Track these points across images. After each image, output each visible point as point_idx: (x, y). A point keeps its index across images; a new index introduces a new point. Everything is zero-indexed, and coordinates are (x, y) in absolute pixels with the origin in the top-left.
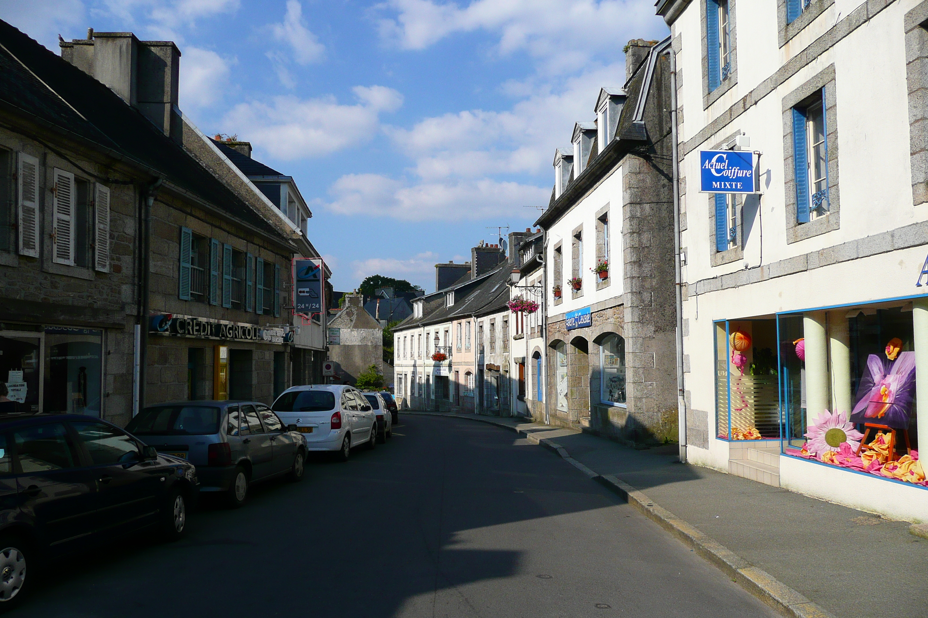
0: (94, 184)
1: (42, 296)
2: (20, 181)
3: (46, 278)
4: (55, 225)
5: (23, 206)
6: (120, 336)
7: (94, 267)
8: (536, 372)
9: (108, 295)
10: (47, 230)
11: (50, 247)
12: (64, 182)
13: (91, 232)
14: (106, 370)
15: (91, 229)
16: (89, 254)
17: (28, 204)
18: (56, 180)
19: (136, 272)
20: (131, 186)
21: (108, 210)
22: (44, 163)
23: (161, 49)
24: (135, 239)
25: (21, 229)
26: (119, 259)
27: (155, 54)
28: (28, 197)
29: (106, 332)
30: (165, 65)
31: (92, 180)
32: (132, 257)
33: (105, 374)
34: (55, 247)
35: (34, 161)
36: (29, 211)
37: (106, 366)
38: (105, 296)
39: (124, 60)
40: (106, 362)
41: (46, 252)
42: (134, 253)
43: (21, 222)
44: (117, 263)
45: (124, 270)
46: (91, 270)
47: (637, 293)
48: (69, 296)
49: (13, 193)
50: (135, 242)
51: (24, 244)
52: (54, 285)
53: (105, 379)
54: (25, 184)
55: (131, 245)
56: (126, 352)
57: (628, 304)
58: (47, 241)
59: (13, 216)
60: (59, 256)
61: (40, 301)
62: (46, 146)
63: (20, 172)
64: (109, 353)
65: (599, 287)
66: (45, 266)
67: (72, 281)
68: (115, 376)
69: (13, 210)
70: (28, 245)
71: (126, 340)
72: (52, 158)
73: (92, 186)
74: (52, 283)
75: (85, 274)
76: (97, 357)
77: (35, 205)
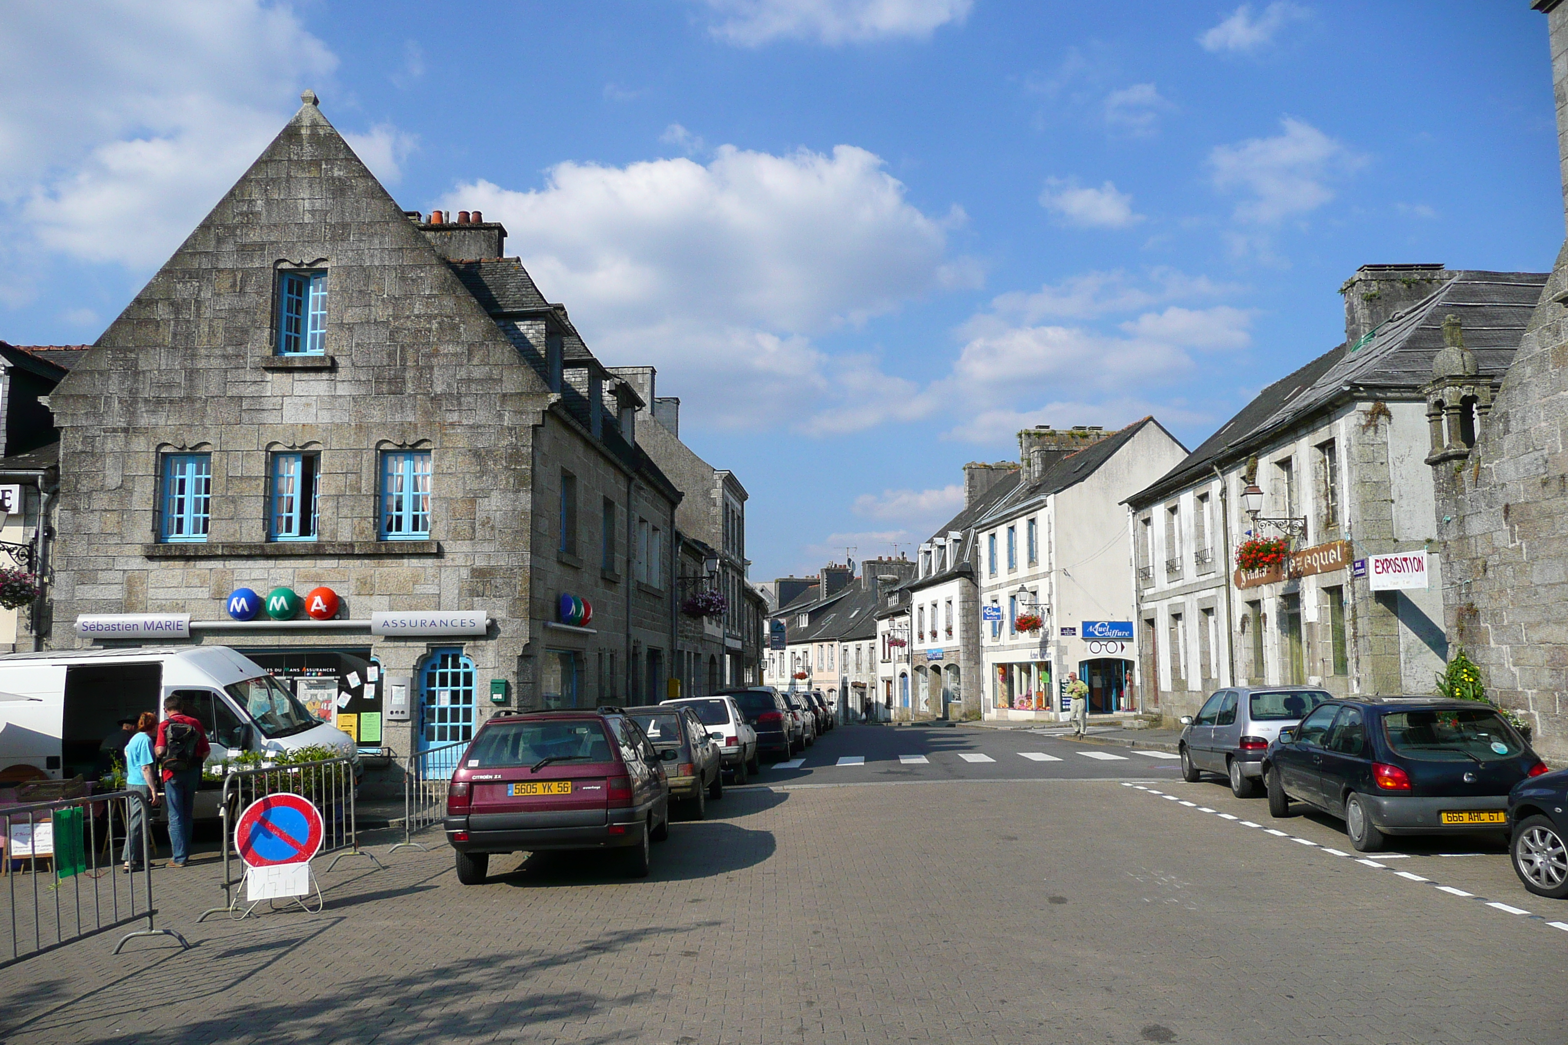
8: (902, 687)
47: (966, 646)
57: (961, 651)
65: (947, 639)
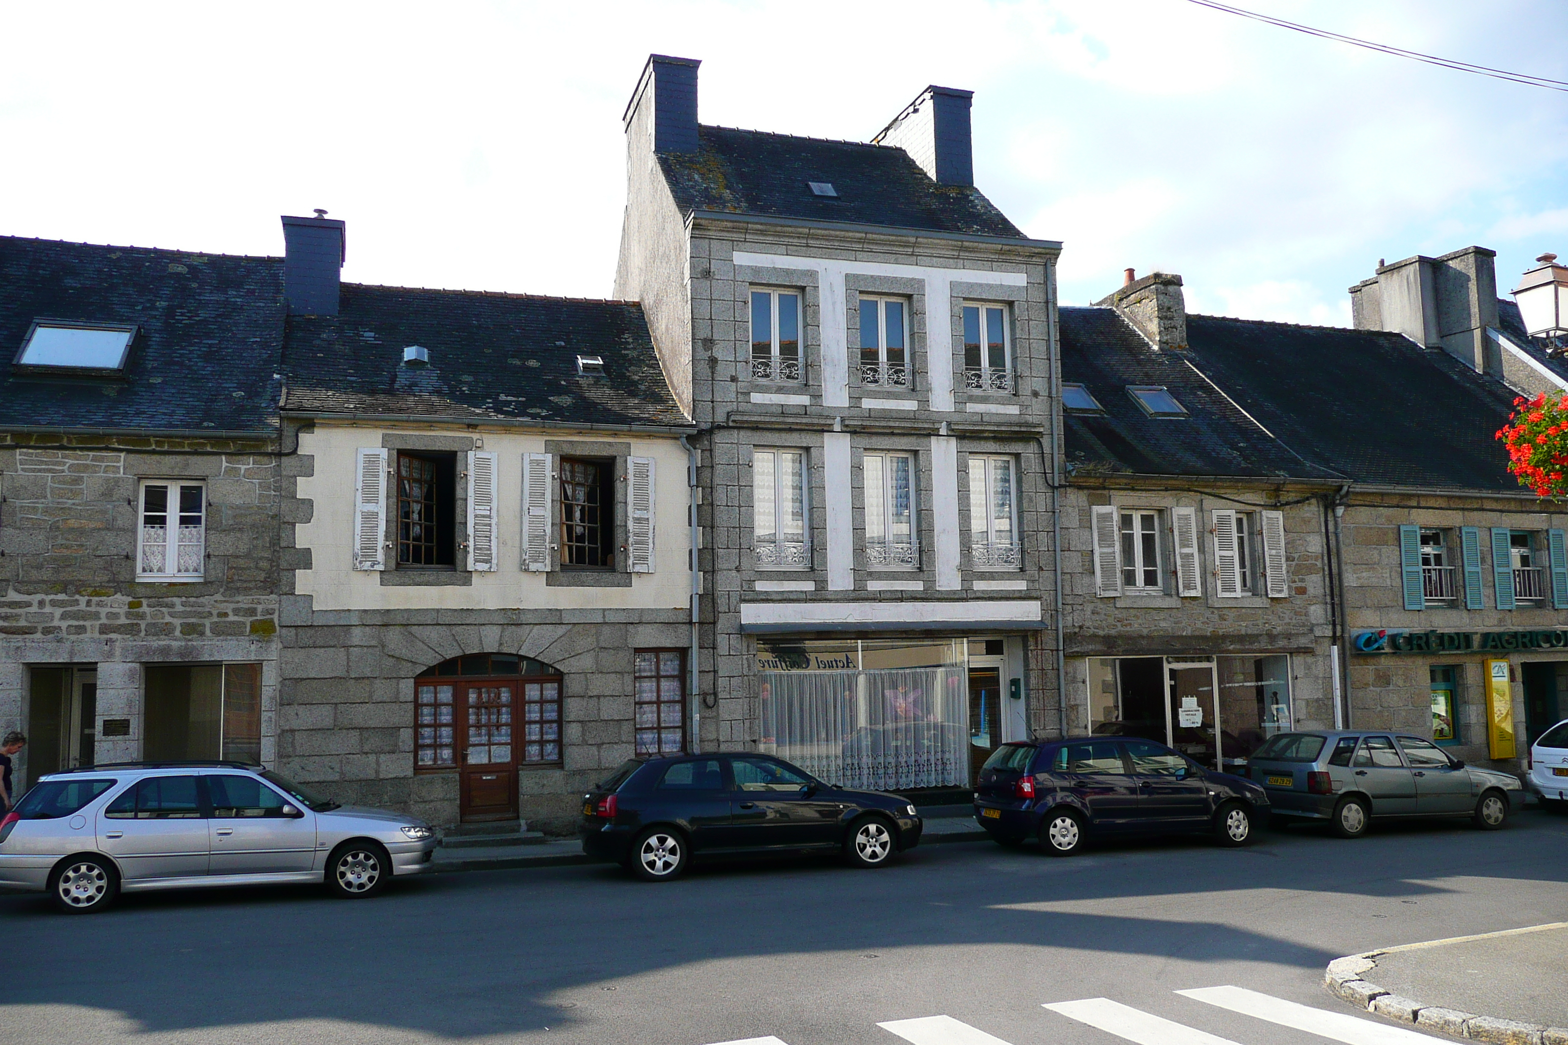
0: (1261, 512)
1: (1211, 629)
2: (1176, 532)
3: (1213, 613)
4: (1217, 563)
5: (1181, 554)
6: (1310, 659)
7: (1267, 595)
9: (1291, 619)
10: (1209, 568)
11: (1214, 584)
12: (1223, 520)
13: (1261, 561)
14: (1294, 695)
15: (1261, 557)
16: (1261, 582)
17: (1186, 550)
18: (1215, 521)
19: (1328, 592)
20: (1314, 501)
21: (1282, 533)
22: (1201, 509)
23: (1461, 261)
24: (1323, 556)
25: (1180, 574)
26: (1302, 580)
27: (1455, 269)
28: (1183, 545)
29: (1291, 657)
30: (1468, 279)
31: (1257, 509)
32: (1321, 574)
33: (1294, 700)
34: (1219, 583)
35: (1189, 511)
36: (1187, 557)
37: (1293, 691)
38: (1287, 620)
39: (1413, 292)
40: (1293, 687)
41: (1209, 589)
42: (1324, 570)
43: (1179, 568)
44: (1300, 584)
45: (1311, 591)
46: (1264, 597)
48: (1240, 625)
49: (1171, 544)
50: (1323, 559)
51: (1184, 587)
52: (1222, 618)
53: (1294, 704)
54: (1181, 534)
55: (1319, 564)
56: (1321, 675)
58: (1210, 578)
59: (1172, 564)
60: (1224, 590)
61: (1209, 634)
62: (1201, 493)
63: (1176, 525)
64: (1296, 678)
66: (1210, 601)
67: (1244, 610)
68: (1308, 702)
69: (1172, 560)
70: (1187, 587)
71: (1320, 663)
72: (1209, 501)
73: (1258, 515)
74: (1220, 616)
75: (1258, 602)
76: (1282, 682)
77: (1194, 550)
